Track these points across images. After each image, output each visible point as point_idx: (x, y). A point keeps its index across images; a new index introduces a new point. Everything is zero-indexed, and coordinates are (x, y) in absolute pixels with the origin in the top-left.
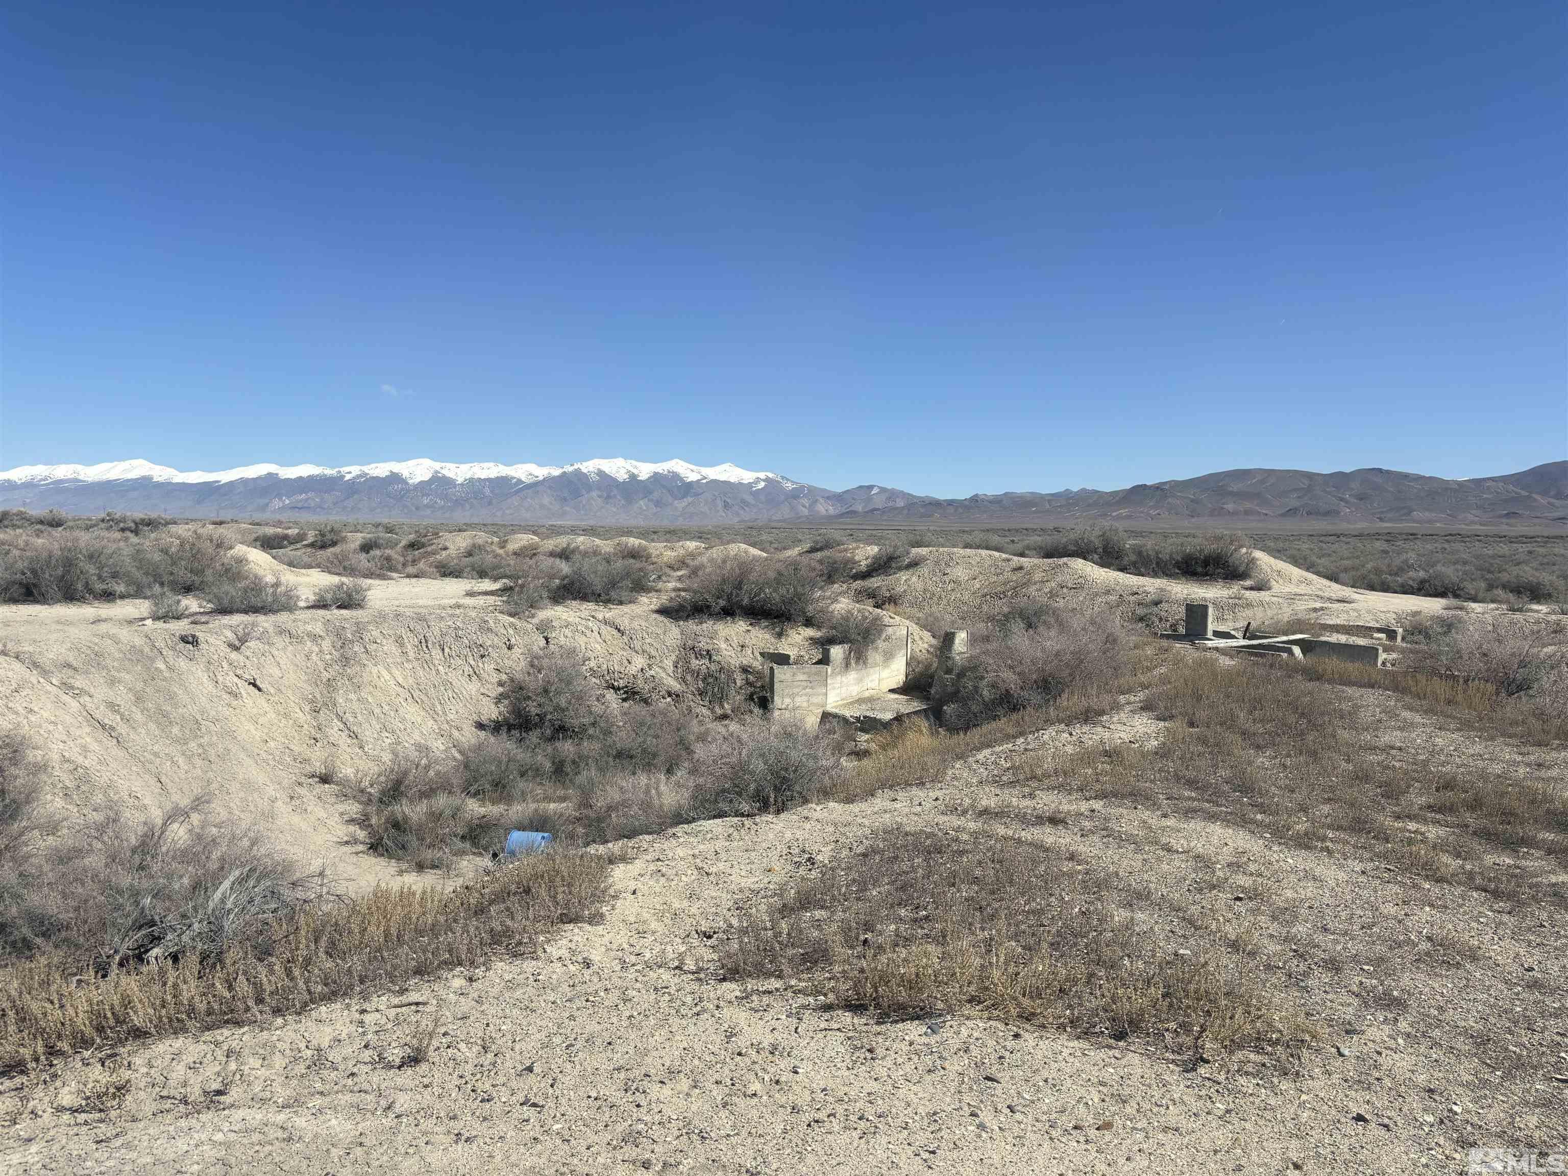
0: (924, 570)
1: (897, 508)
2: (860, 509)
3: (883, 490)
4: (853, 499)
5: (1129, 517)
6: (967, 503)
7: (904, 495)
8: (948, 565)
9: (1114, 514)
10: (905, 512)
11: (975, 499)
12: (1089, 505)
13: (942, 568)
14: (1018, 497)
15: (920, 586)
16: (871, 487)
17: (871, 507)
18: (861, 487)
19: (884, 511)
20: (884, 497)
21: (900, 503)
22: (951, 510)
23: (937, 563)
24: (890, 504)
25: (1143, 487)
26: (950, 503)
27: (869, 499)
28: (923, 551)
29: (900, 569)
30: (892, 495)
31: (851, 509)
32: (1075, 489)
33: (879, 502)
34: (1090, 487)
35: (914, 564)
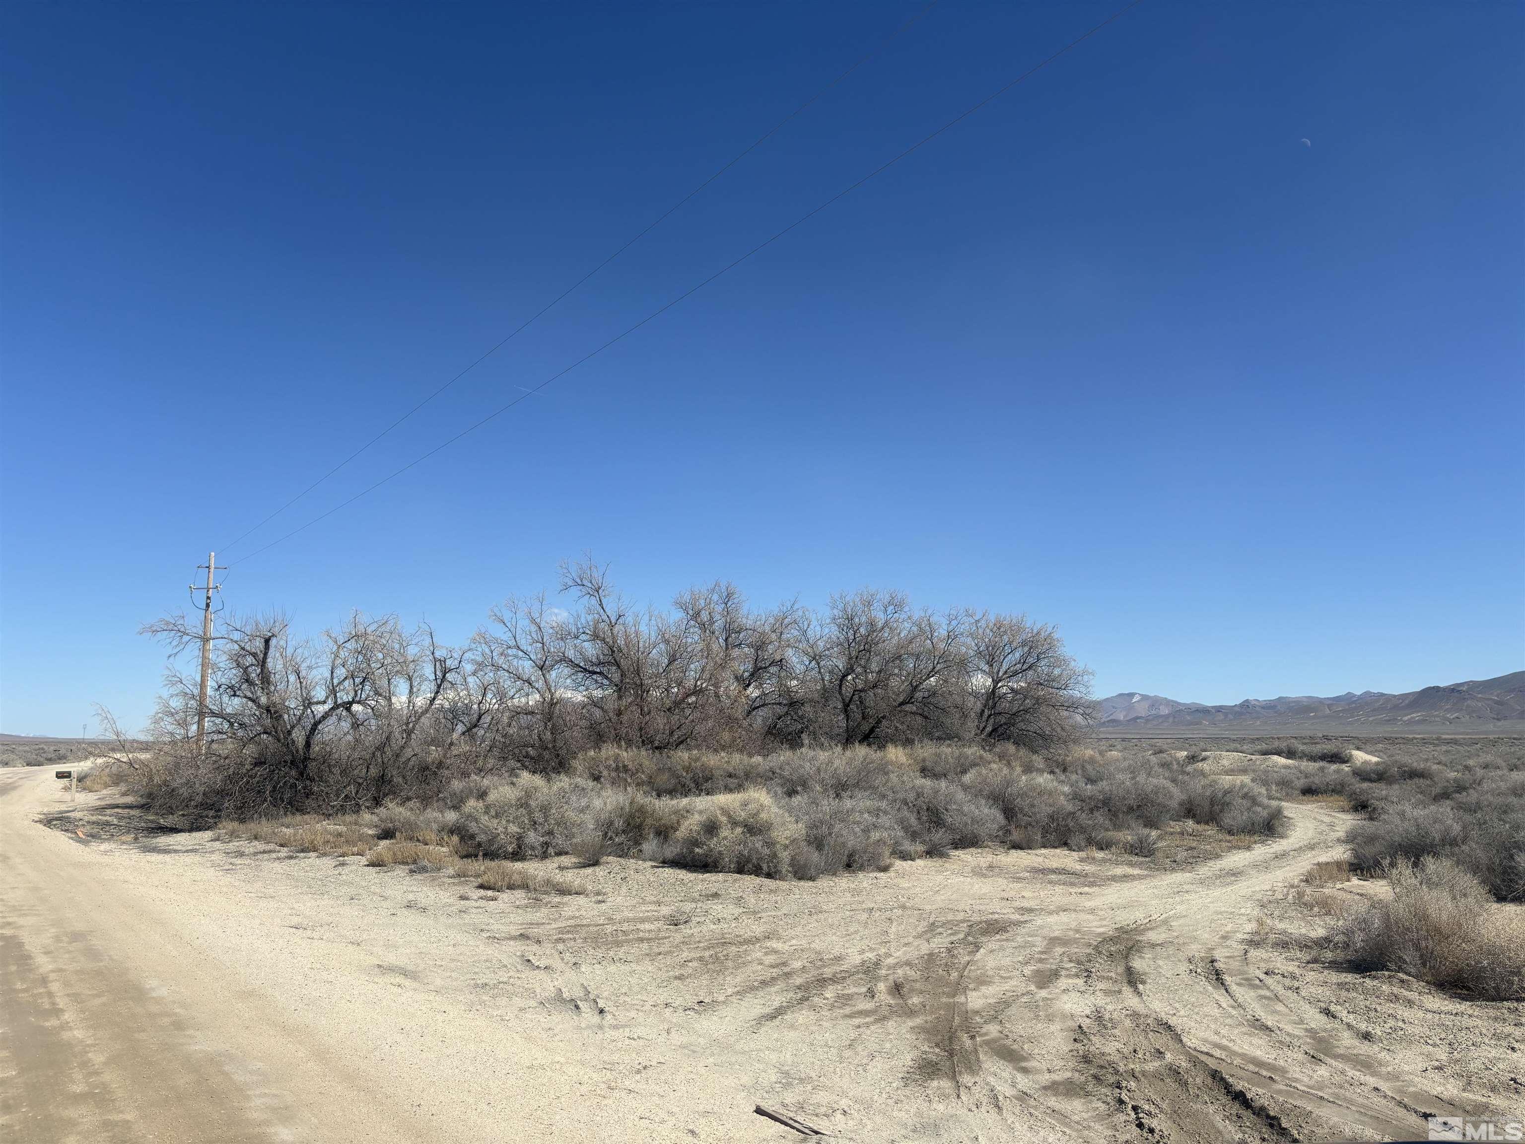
0: (1209, 762)
1: (1162, 716)
2: (1122, 718)
3: (1145, 698)
4: (1114, 707)
5: (1422, 722)
6: (1237, 709)
7: (1168, 702)
8: (1220, 759)
9: (1406, 718)
10: (1171, 720)
11: (1246, 705)
12: (1374, 710)
13: (1217, 759)
14: (1294, 702)
15: (1208, 768)
16: (1131, 695)
17: (1132, 715)
18: (1121, 695)
19: (1147, 720)
20: (1145, 705)
21: (1164, 711)
22: (1221, 716)
23: (1215, 758)
24: (1153, 712)
25: (1436, 689)
26: (1219, 709)
27: (1131, 707)
28: (1208, 753)
29: (1198, 761)
30: (1155, 702)
31: (1111, 717)
32: (1358, 692)
33: (1142, 710)
34: (1375, 690)
35: (1204, 759)
